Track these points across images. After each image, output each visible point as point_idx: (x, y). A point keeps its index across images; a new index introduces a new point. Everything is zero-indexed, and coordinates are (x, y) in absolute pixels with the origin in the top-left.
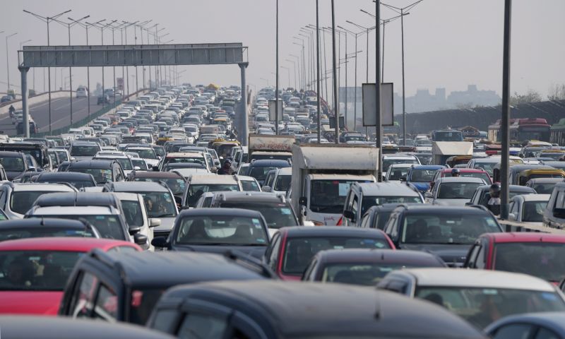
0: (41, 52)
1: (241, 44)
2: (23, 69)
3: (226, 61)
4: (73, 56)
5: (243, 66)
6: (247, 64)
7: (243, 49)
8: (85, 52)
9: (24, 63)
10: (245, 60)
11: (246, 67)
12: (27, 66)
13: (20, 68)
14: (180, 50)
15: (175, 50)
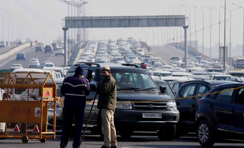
0: (74, 20)
1: (184, 16)
2: (65, 29)
3: (176, 25)
4: (92, 22)
5: (185, 28)
6: (187, 27)
7: (186, 19)
8: (98, 20)
9: (65, 26)
10: (186, 25)
11: (187, 28)
12: (66, 28)
13: (64, 29)
14: (150, 19)
15: (148, 19)
